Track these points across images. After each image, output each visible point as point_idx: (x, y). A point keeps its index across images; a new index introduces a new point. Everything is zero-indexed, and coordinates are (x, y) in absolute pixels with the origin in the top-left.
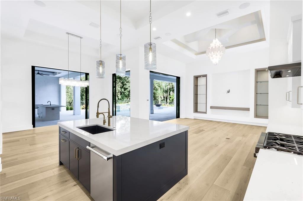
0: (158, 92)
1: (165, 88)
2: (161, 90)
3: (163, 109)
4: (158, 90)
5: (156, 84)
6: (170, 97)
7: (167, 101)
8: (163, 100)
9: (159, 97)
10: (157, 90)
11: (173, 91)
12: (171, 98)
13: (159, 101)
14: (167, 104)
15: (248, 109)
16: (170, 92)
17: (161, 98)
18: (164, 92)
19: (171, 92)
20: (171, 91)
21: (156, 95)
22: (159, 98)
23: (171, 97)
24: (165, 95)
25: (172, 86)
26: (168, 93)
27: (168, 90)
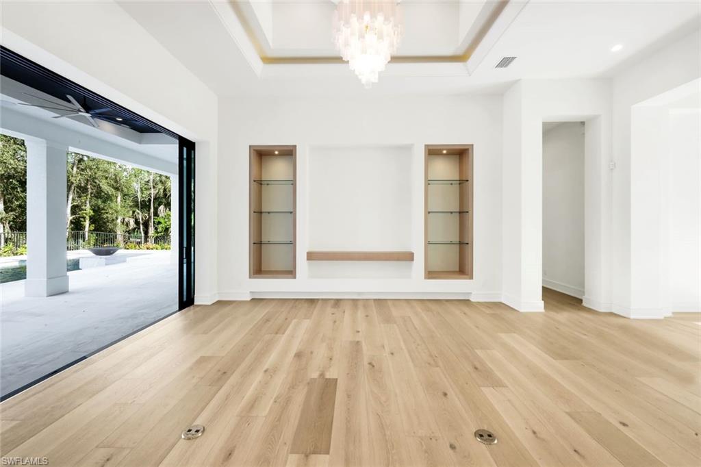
0: (113, 205)
1: (139, 194)
2: (124, 199)
3: (125, 261)
4: (112, 201)
5: (104, 181)
6: (159, 223)
7: (146, 233)
8: (134, 230)
9: (119, 221)
10: (108, 198)
11: (168, 205)
12: (160, 226)
13: (119, 233)
14: (146, 241)
15: (409, 257)
16: (156, 209)
17: (127, 225)
18: (136, 206)
19: (162, 208)
20: (159, 205)
21: (105, 216)
22: (116, 225)
23: (162, 221)
24: (140, 216)
25: (165, 190)
26: (152, 210)
27: (150, 200)
